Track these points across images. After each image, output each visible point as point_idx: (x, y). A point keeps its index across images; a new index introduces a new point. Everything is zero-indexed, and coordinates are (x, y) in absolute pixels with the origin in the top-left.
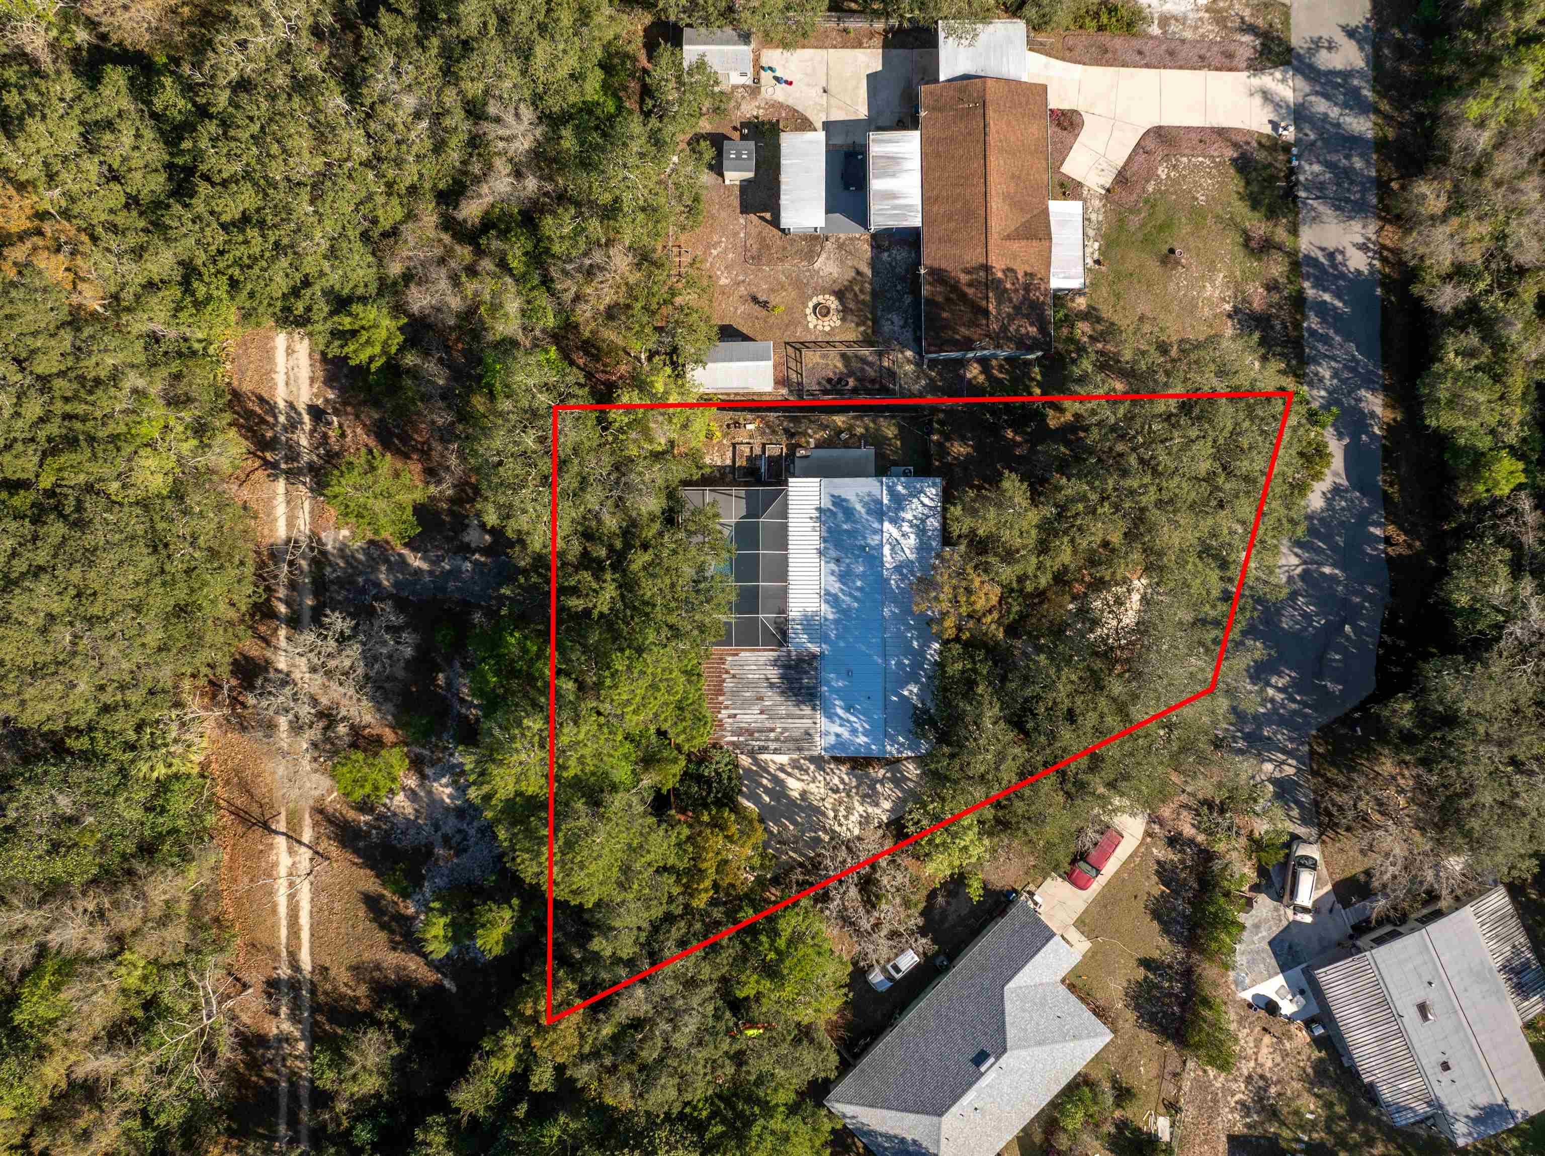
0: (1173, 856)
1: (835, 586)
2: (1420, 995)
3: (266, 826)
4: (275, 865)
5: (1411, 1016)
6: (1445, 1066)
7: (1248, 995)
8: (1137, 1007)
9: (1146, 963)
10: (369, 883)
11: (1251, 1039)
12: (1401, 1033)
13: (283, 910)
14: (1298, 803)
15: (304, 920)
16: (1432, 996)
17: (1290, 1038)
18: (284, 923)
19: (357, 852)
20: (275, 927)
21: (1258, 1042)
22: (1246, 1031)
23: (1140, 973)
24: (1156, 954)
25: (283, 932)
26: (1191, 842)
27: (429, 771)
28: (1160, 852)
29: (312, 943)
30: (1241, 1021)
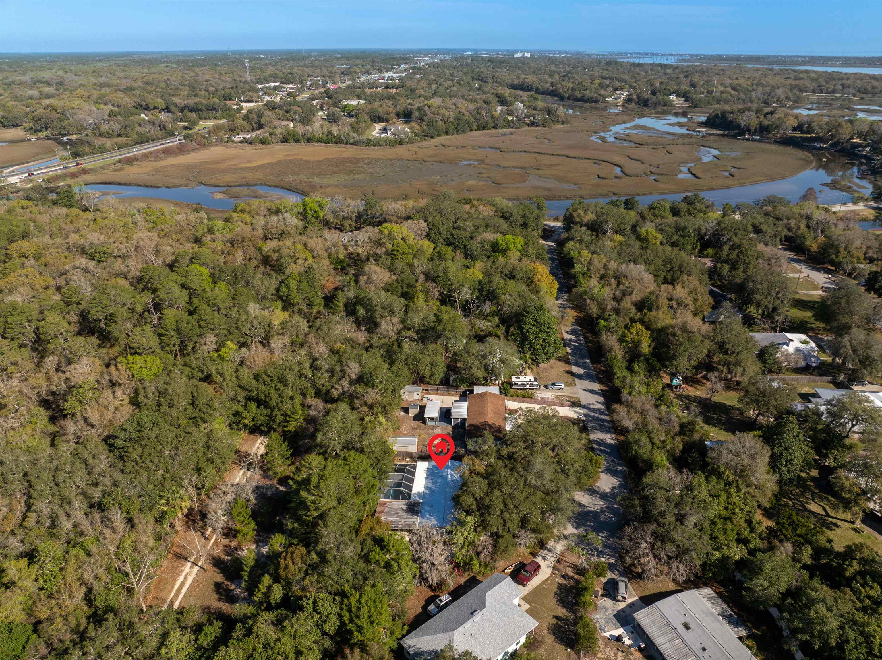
0: (563, 581)
1: (430, 485)
2: (683, 620)
3: (186, 559)
4: (183, 571)
5: (681, 629)
6: (704, 649)
7: (607, 635)
8: (554, 634)
9: (556, 617)
10: (219, 578)
11: (612, 653)
12: (679, 636)
13: (176, 586)
14: (618, 571)
15: (184, 591)
16: (688, 620)
17: (632, 654)
18: (174, 591)
19: (219, 568)
20: (170, 591)
21: (616, 655)
22: (609, 649)
23: (555, 621)
24: (561, 615)
25: (173, 594)
26: (572, 578)
27: (260, 544)
28: (559, 580)
29: (182, 599)
30: (606, 645)
